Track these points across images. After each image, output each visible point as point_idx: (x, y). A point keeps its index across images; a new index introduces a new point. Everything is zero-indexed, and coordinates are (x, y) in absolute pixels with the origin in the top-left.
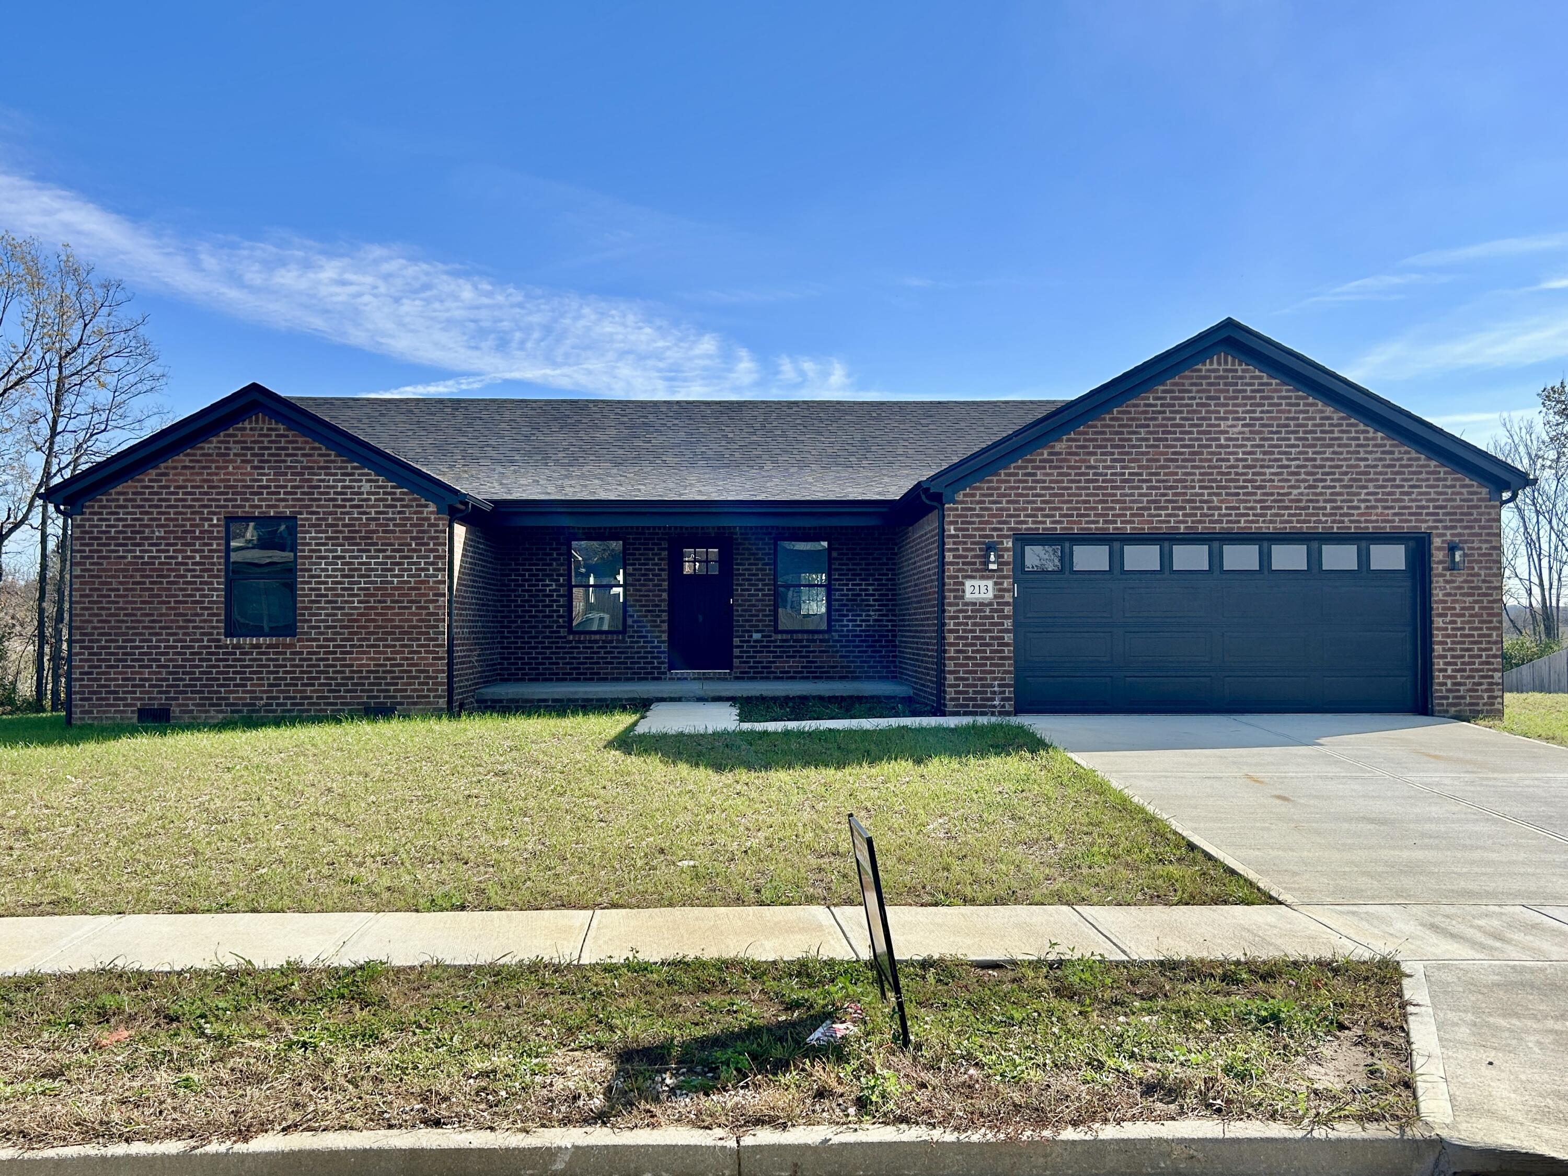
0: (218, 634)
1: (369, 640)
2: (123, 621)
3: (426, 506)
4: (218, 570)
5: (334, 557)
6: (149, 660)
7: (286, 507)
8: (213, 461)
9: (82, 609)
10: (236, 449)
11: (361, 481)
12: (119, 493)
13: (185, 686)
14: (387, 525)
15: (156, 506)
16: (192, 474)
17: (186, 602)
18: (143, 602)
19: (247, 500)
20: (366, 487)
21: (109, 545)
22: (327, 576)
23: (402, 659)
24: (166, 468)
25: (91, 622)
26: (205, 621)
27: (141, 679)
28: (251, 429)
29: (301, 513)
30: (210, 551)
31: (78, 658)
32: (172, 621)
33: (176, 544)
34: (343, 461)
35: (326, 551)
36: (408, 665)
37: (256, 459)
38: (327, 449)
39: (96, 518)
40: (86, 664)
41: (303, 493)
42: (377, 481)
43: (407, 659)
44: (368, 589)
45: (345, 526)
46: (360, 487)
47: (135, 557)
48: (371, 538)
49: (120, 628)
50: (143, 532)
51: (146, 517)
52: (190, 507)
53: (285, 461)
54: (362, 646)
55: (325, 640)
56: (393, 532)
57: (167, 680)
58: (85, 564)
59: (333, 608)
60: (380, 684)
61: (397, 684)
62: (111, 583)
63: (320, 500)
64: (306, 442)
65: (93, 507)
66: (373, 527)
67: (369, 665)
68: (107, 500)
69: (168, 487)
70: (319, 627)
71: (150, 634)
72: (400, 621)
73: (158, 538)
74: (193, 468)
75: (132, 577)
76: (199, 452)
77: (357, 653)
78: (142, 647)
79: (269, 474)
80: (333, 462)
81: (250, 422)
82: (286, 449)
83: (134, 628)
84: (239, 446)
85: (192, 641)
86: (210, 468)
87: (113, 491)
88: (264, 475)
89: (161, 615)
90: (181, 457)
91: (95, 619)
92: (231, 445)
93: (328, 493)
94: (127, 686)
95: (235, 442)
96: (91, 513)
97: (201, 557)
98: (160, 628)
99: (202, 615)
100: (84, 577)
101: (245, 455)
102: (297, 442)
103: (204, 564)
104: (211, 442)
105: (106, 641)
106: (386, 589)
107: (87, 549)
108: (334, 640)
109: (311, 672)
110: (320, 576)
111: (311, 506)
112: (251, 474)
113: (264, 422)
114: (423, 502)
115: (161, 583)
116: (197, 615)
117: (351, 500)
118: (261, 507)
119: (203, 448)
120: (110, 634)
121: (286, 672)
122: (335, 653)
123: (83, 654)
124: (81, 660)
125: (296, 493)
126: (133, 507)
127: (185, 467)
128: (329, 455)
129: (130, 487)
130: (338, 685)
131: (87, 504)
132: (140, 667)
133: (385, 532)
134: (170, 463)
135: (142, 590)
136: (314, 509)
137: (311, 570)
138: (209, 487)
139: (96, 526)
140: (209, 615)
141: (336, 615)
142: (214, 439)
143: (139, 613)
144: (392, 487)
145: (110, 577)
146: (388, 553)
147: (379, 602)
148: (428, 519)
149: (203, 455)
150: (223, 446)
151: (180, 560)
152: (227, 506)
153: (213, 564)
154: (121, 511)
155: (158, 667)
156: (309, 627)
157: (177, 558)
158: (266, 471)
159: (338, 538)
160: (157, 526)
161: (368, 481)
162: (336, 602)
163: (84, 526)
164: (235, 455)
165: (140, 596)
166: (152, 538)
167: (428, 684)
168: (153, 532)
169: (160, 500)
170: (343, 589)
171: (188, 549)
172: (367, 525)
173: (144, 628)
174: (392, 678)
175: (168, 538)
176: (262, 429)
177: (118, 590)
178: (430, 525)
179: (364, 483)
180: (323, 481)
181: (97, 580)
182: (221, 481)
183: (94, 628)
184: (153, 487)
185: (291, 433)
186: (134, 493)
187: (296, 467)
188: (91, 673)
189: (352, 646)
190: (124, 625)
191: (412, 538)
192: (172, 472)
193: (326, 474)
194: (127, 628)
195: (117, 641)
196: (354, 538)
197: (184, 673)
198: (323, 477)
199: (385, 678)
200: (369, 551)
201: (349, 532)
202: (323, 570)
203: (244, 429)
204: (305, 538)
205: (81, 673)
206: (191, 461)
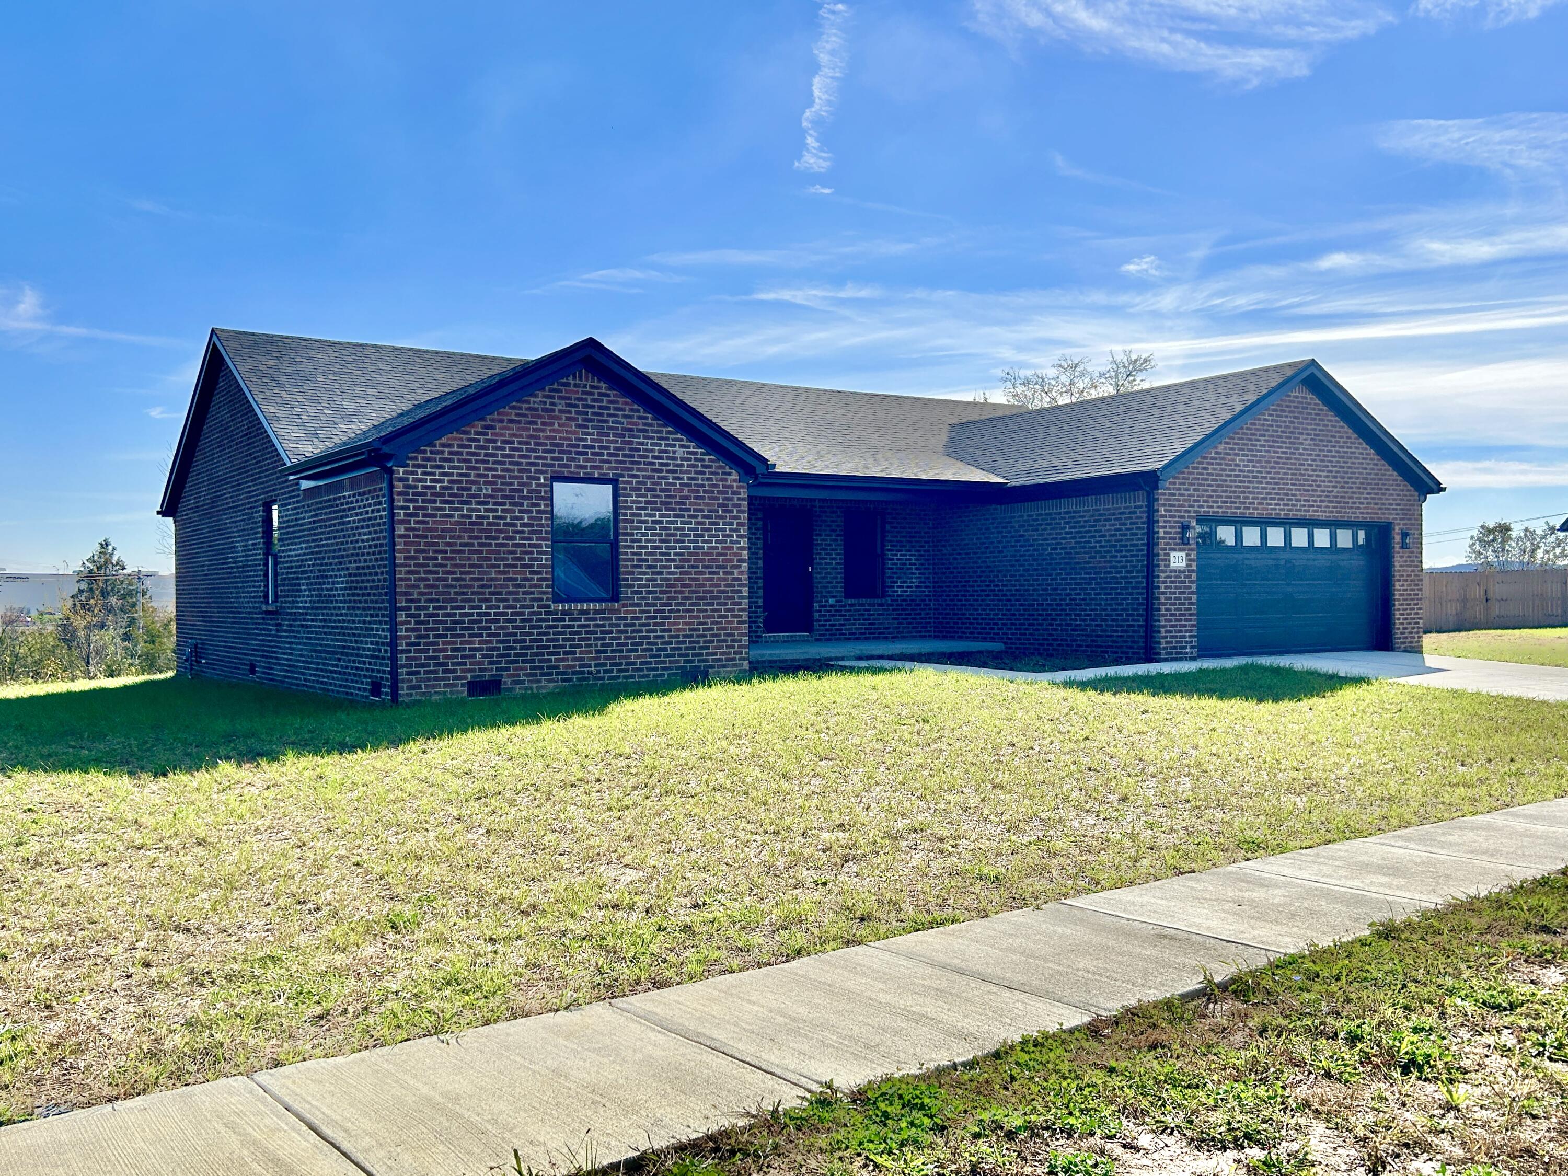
0: (548, 599)
1: (684, 605)
2: (452, 586)
3: (730, 474)
4: (546, 532)
5: (653, 522)
6: (479, 628)
7: (609, 469)
8: (540, 417)
9: (408, 572)
10: (561, 405)
11: (675, 446)
12: (443, 445)
13: (516, 655)
14: (698, 492)
15: (484, 462)
16: (518, 429)
17: (515, 566)
18: (471, 566)
19: (573, 459)
20: (680, 452)
21: (435, 502)
22: (647, 541)
23: (712, 623)
24: (493, 420)
25: (417, 587)
26: (535, 586)
27: (471, 650)
28: (575, 385)
29: (623, 476)
30: (538, 512)
31: (404, 627)
32: (501, 586)
33: (504, 504)
34: (659, 425)
35: (646, 515)
36: (718, 629)
37: (580, 417)
38: (645, 411)
39: (419, 471)
40: (413, 634)
41: (625, 456)
42: (688, 447)
43: (717, 623)
44: (682, 554)
45: (662, 490)
46: (674, 452)
47: (463, 516)
48: (684, 504)
49: (449, 593)
50: (470, 489)
51: (472, 473)
52: (518, 464)
53: (607, 422)
54: (678, 611)
55: (647, 605)
56: (703, 498)
57: (498, 649)
58: (409, 522)
59: (653, 573)
60: (694, 648)
61: (708, 648)
62: (437, 544)
63: (639, 463)
64: (626, 403)
65: (416, 458)
66: (686, 493)
67: (684, 630)
68: (431, 452)
69: (495, 441)
70: (641, 592)
71: (480, 600)
72: (711, 586)
73: (486, 496)
74: (519, 422)
75: (459, 537)
76: (524, 406)
77: (675, 618)
78: (472, 615)
79: (593, 434)
80: (651, 425)
81: (574, 378)
82: (608, 408)
83: (464, 593)
84: (563, 402)
85: (522, 607)
86: (536, 423)
87: (438, 442)
88: (588, 434)
89: (492, 579)
90: (507, 410)
91: (422, 584)
92: (556, 401)
93: (647, 457)
94: (456, 657)
95: (560, 398)
96: (414, 466)
97: (529, 518)
98: (490, 593)
99: (532, 579)
100: (409, 536)
101: (570, 412)
102: (617, 402)
103: (532, 525)
104: (536, 396)
105: (434, 608)
106: (698, 554)
107: (411, 505)
108: (654, 605)
109: (634, 638)
110: (640, 541)
111: (631, 469)
112: (575, 433)
113: (587, 379)
114: (727, 470)
115: (490, 545)
116: (527, 579)
117: (667, 465)
118: (586, 467)
119: (528, 402)
120: (438, 601)
121: (612, 638)
122: (655, 618)
123: (410, 623)
124: (407, 630)
125: (618, 455)
126: (459, 461)
127: (511, 421)
128: (647, 418)
129: (455, 439)
130: (658, 650)
131: (411, 455)
132: (470, 636)
133: (696, 498)
134: (495, 416)
135: (470, 552)
136: (635, 472)
137: (632, 534)
138: (536, 444)
139: (420, 480)
140: (538, 580)
141: (656, 580)
142: (540, 393)
143: (468, 577)
144: (702, 454)
145: (435, 537)
146: (700, 519)
147: (693, 567)
148: (731, 487)
149: (529, 409)
150: (548, 401)
151: (508, 520)
152: (553, 465)
153: (542, 526)
154: (446, 464)
155: (489, 635)
156: (632, 592)
157: (505, 518)
158: (590, 430)
159: (655, 502)
160: (486, 483)
161: (682, 446)
162: (655, 567)
163: (407, 480)
164: (560, 411)
165: (469, 559)
166: (479, 496)
167: (734, 647)
168: (480, 489)
169: (487, 455)
170: (662, 554)
171: (517, 509)
172: (681, 491)
173: (473, 593)
174: (705, 642)
175: (496, 497)
176: (585, 386)
177: (446, 552)
178: (734, 493)
179: (677, 448)
180: (642, 444)
181: (422, 541)
182: (547, 438)
183: (421, 594)
184: (479, 440)
185: (611, 393)
186: (459, 446)
187: (617, 429)
188: (419, 644)
189: (670, 611)
190: (452, 591)
191: (719, 505)
192: (498, 425)
193: (645, 437)
194: (456, 593)
195: (446, 608)
196: (670, 503)
197: (515, 641)
198: (641, 440)
199: (698, 642)
200: (683, 516)
201: (666, 496)
202: (643, 534)
203: (568, 384)
204: (626, 502)
205: (408, 644)
206: (517, 415)
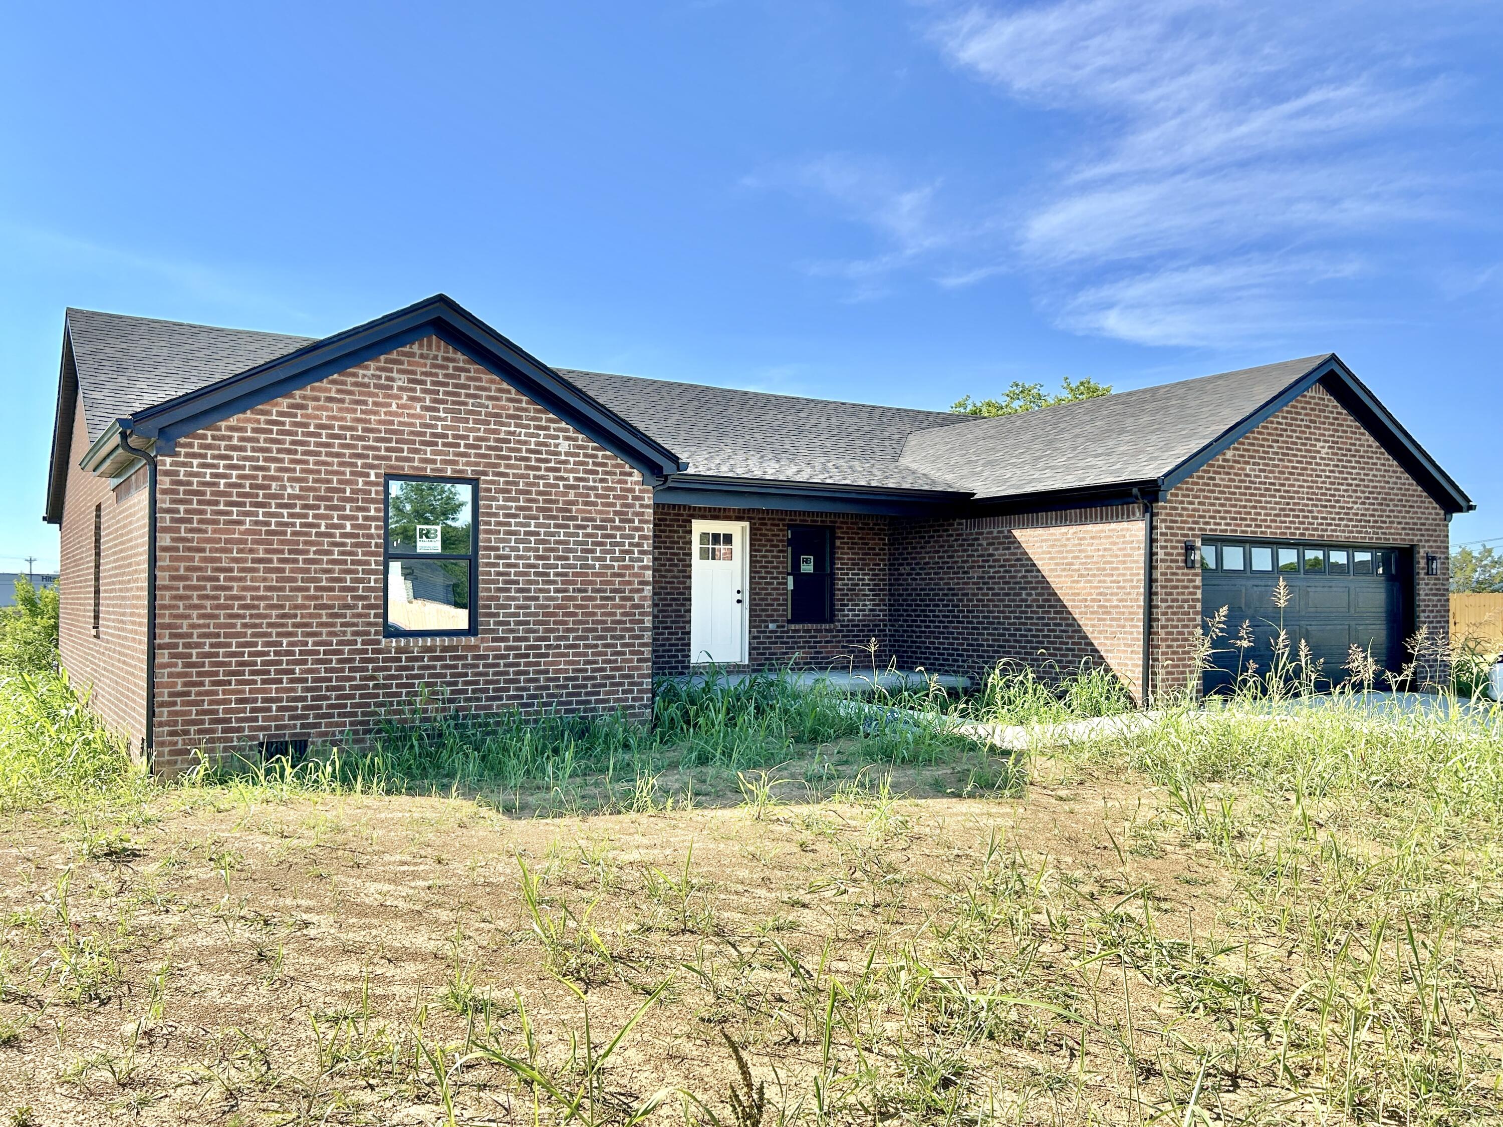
0: (376, 633)
1: (567, 638)
2: (238, 616)
3: (630, 474)
4: (377, 545)
5: (526, 533)
6: (277, 672)
7: (468, 464)
8: (370, 395)
9: (175, 598)
10: (401, 381)
11: (557, 437)
12: (231, 428)
13: (330, 706)
14: (588, 496)
15: (289, 452)
16: (340, 410)
17: (332, 589)
18: (268, 589)
19: (417, 451)
20: (564, 446)
21: (217, 503)
22: (518, 557)
23: (604, 662)
24: (304, 397)
25: (188, 617)
26: (359, 615)
27: (265, 700)
28: (422, 356)
29: (485, 474)
30: (366, 518)
31: (166, 671)
32: (311, 616)
33: (318, 507)
34: (536, 411)
35: (517, 524)
36: (612, 669)
37: (428, 397)
38: (519, 392)
39: (195, 462)
40: (180, 681)
41: (489, 448)
42: (576, 439)
43: (610, 662)
44: (566, 574)
45: (540, 493)
46: (557, 446)
47: (257, 523)
48: (570, 511)
49: (234, 626)
50: (269, 487)
51: (273, 466)
52: (338, 455)
53: (465, 404)
54: (559, 647)
55: (516, 639)
56: (594, 504)
57: (304, 699)
58: (178, 530)
59: (526, 599)
60: (579, 694)
61: (598, 693)
62: (219, 560)
63: (509, 458)
64: (492, 382)
65: (191, 445)
66: (571, 497)
67: (567, 671)
68: (214, 438)
69: (306, 425)
70: (508, 623)
71: (279, 635)
72: (603, 614)
73: (290, 496)
74: (342, 401)
75: (251, 551)
76: (350, 380)
77: (554, 655)
78: (267, 654)
79: (445, 419)
80: (526, 410)
81: (421, 346)
82: (468, 387)
83: (255, 626)
84: (405, 377)
85: (340, 643)
86: (365, 403)
87: (223, 424)
88: (439, 419)
89: (296, 607)
90: (325, 384)
91: (195, 613)
92: (395, 375)
93: (519, 450)
94: (244, 710)
95: (400, 371)
96: (187, 455)
97: (353, 526)
98: (295, 625)
99: (355, 607)
100: (176, 549)
101: (414, 390)
102: (480, 380)
103: (357, 536)
104: (367, 368)
105: (212, 645)
106: (587, 574)
107: (182, 508)
108: (526, 639)
109: (498, 682)
110: (509, 557)
111: (497, 465)
112: (420, 417)
113: (438, 348)
114: (627, 469)
115: (296, 561)
116: (348, 607)
117: (547, 461)
118: (434, 462)
119: (355, 375)
120: (218, 635)
121: (467, 683)
122: (528, 656)
123: (176, 665)
124: (170, 675)
125: (480, 447)
126: (253, 449)
127: (330, 399)
128: (520, 401)
129: (248, 420)
130: (531, 697)
131: (183, 440)
132: (264, 682)
133: (586, 504)
134: (308, 392)
135: (267, 570)
136: (502, 469)
137: (498, 549)
138: (365, 430)
139: (196, 475)
140: (364, 607)
141: (529, 607)
142: (372, 364)
143: (262, 604)
144: (594, 449)
145: (217, 550)
146: (589, 530)
147: (579, 591)
148: (632, 490)
149: (356, 384)
150: (384, 374)
151: (323, 529)
152: (389, 458)
153: (371, 536)
154: (235, 454)
155: (291, 681)
156: (496, 623)
157: (319, 526)
158: (442, 414)
159: (530, 509)
160: (290, 480)
161: (567, 438)
162: (529, 591)
163: (177, 473)
164: (400, 388)
165: (265, 579)
166: (281, 497)
167: (632, 692)
168: (283, 488)
169: (293, 443)
170: (537, 574)
171: (335, 514)
172: (565, 494)
173: (270, 625)
174: (594, 686)
175: (306, 498)
176: (435, 357)
177: (231, 570)
178: (635, 498)
179: (561, 441)
180: (513, 433)
181: (197, 555)
182: (380, 422)
183: (193, 626)
184: (283, 424)
185: (473, 367)
186: (254, 430)
187: (480, 413)
188: (188, 694)
189: (548, 647)
190: (239, 622)
191: (616, 513)
192: (311, 404)
193: (517, 426)
194: (245, 625)
195: (229, 645)
196: (550, 510)
197: (328, 689)
198: (512, 429)
199: (585, 686)
200: (568, 527)
201: (545, 501)
202: (513, 549)
203: (413, 355)
204: (490, 507)
205: (171, 695)
206: (339, 391)
